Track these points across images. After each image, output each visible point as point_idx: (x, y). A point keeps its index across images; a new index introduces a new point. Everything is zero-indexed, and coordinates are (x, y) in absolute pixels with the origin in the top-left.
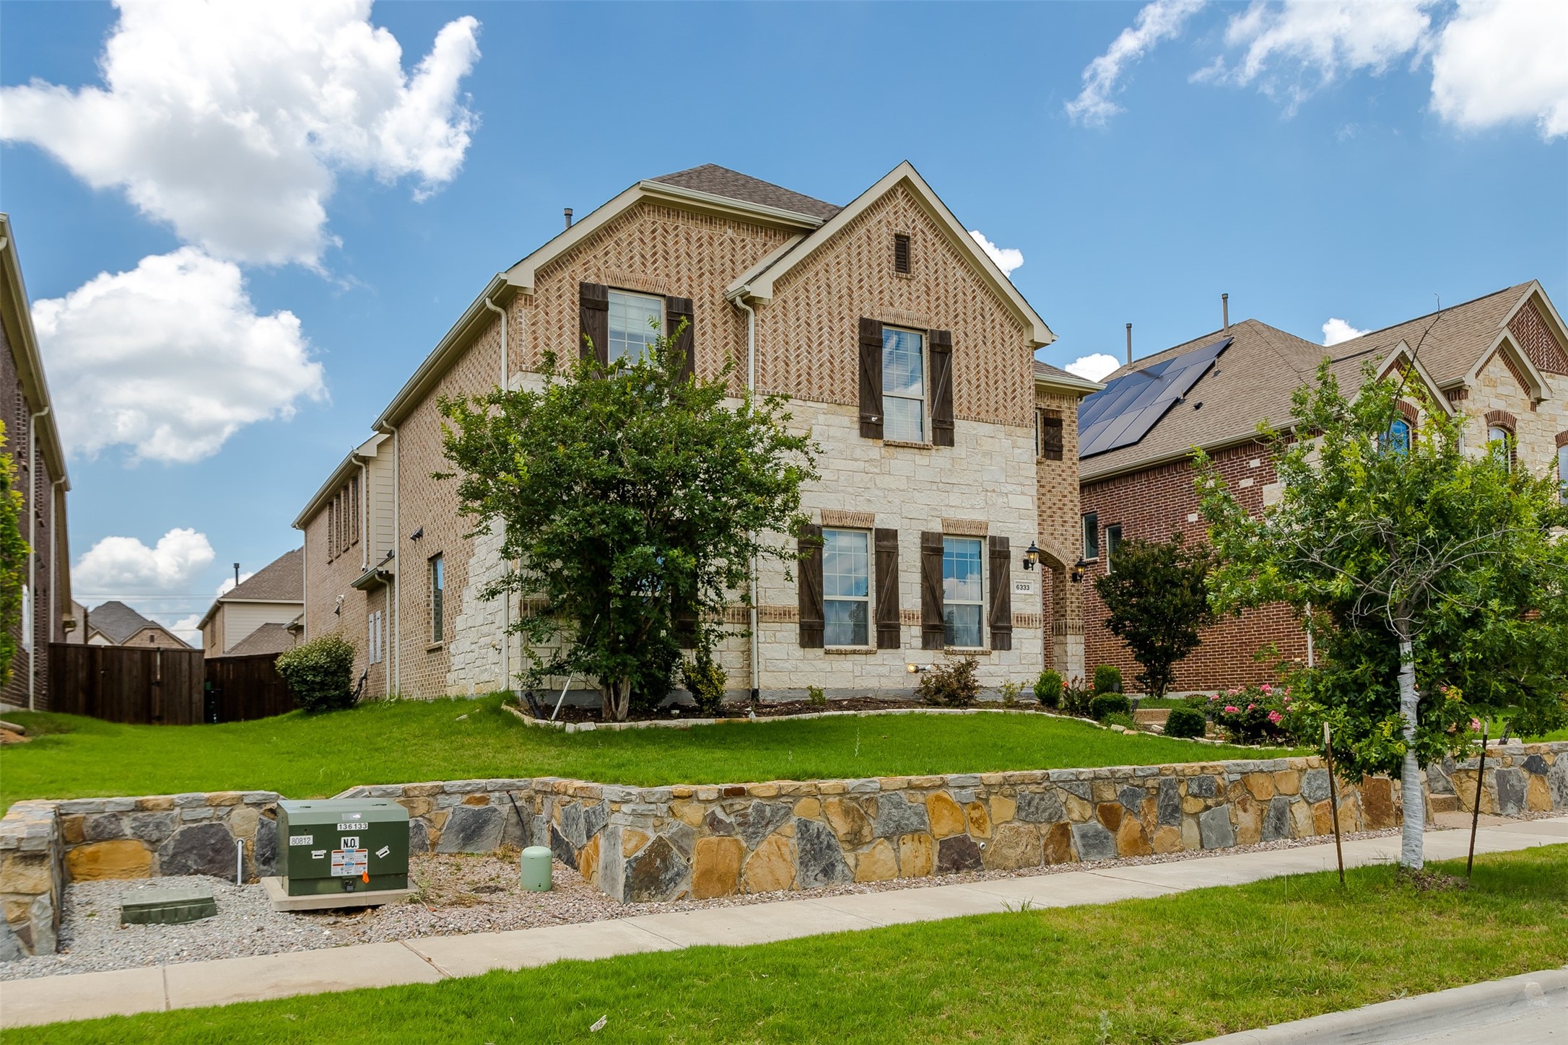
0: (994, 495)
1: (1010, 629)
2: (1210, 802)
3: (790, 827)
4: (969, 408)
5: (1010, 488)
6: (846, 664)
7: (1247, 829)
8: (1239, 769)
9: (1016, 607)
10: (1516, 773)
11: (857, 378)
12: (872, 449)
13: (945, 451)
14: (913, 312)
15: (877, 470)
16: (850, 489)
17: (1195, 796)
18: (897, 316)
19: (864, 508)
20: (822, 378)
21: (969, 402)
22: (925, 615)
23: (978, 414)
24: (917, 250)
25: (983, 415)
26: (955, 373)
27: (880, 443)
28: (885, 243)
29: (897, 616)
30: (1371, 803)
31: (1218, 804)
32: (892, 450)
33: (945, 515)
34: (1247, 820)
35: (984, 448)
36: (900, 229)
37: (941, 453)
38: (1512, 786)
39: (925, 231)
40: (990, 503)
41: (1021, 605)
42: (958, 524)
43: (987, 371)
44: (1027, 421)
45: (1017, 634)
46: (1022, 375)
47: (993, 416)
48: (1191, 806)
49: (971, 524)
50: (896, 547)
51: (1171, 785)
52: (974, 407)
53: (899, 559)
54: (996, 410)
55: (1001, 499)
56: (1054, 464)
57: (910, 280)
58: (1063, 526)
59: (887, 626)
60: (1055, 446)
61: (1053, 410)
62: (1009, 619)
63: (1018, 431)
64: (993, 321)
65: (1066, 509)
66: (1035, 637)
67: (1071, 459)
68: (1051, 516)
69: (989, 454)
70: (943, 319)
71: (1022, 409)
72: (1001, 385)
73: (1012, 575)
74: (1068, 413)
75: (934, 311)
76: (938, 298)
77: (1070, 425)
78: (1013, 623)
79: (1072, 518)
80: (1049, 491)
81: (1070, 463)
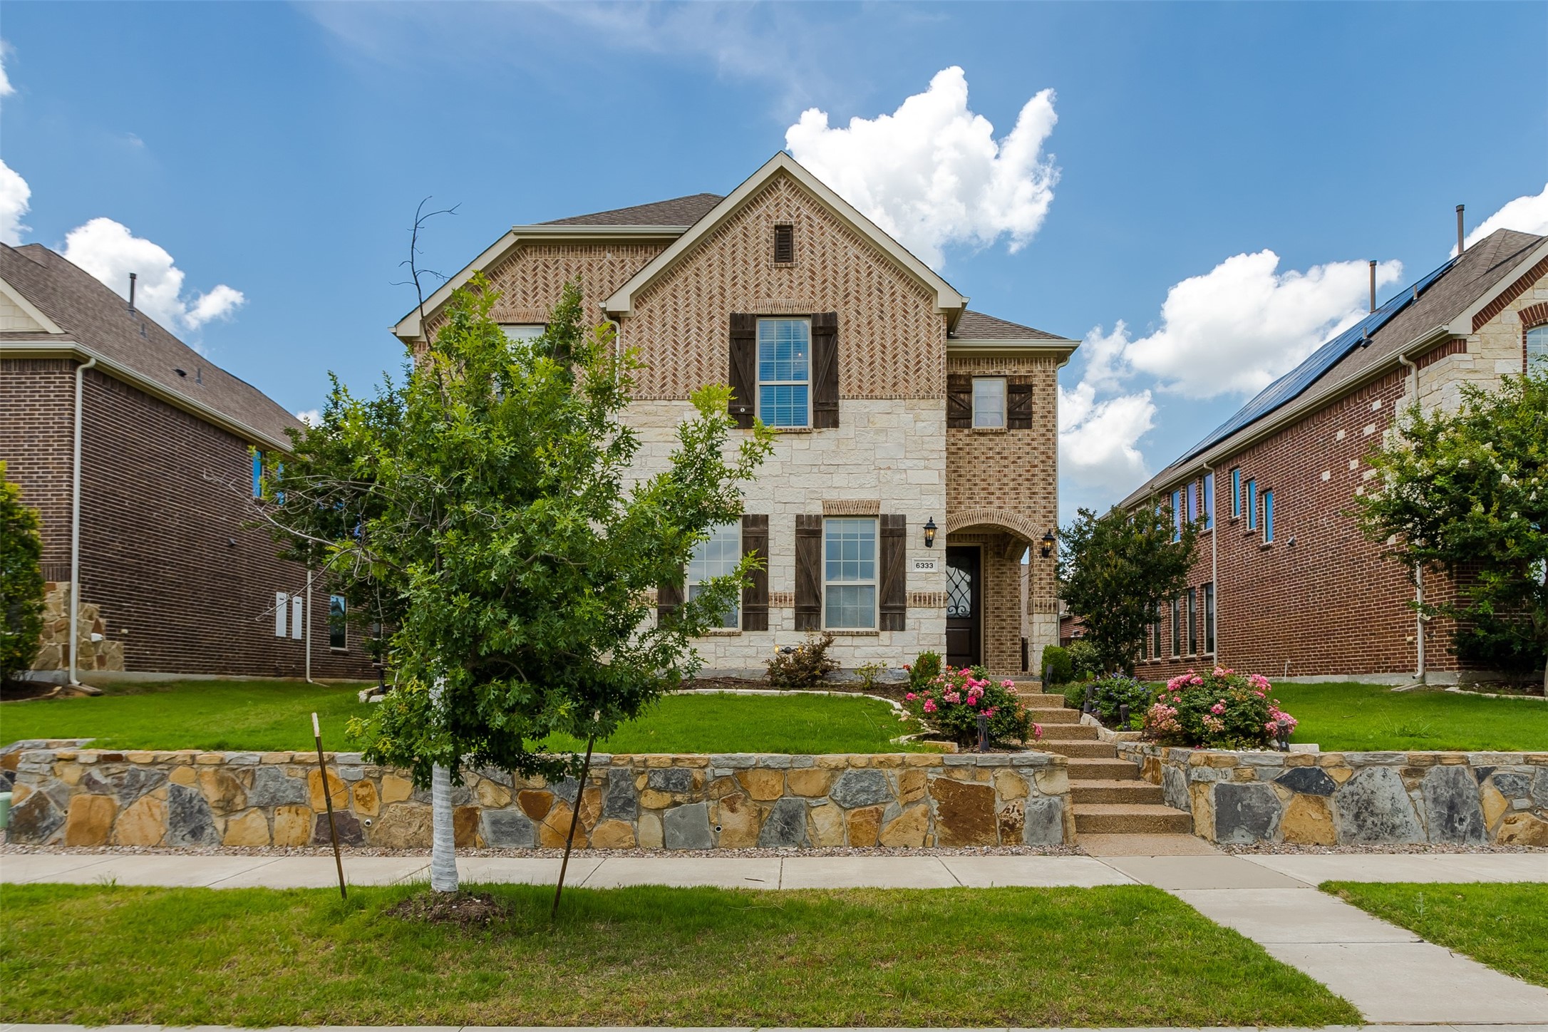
0: (889, 472)
1: (904, 608)
2: (679, 798)
3: (163, 792)
4: (859, 387)
5: (909, 463)
7: (735, 831)
8: (734, 763)
9: (912, 586)
11: (727, 372)
12: (742, 439)
13: (829, 433)
14: (794, 300)
17: (659, 790)
18: (775, 305)
20: (689, 377)
21: (860, 381)
22: (799, 597)
23: (872, 391)
24: (801, 238)
25: (877, 393)
26: (842, 352)
28: (764, 236)
29: (766, 598)
30: (955, 814)
31: (691, 801)
33: (827, 496)
34: (736, 821)
35: (878, 425)
36: (783, 219)
37: (823, 436)
38: (1249, 806)
39: (812, 216)
40: (883, 480)
41: (920, 584)
42: (842, 504)
43: (884, 347)
44: (934, 393)
45: (912, 614)
46: (929, 345)
47: (894, 392)
48: (651, 800)
49: (857, 504)
50: (766, 532)
51: (623, 776)
52: (866, 385)
53: (771, 543)
54: (895, 384)
55: (898, 476)
56: (1021, 433)
57: (791, 268)
58: (1030, 498)
59: (753, 609)
60: (1022, 413)
61: (1020, 376)
62: (903, 599)
63: (923, 403)
64: (893, 294)
65: (1036, 480)
66: (939, 617)
67: (1045, 426)
68: (1015, 489)
69: (884, 431)
70: (830, 301)
71: (929, 380)
72: (901, 359)
73: (908, 553)
74: (1042, 376)
75: (819, 295)
76: (825, 281)
77: (1044, 390)
78: (909, 602)
79: (1045, 489)
80: (1013, 462)
81: (1043, 430)
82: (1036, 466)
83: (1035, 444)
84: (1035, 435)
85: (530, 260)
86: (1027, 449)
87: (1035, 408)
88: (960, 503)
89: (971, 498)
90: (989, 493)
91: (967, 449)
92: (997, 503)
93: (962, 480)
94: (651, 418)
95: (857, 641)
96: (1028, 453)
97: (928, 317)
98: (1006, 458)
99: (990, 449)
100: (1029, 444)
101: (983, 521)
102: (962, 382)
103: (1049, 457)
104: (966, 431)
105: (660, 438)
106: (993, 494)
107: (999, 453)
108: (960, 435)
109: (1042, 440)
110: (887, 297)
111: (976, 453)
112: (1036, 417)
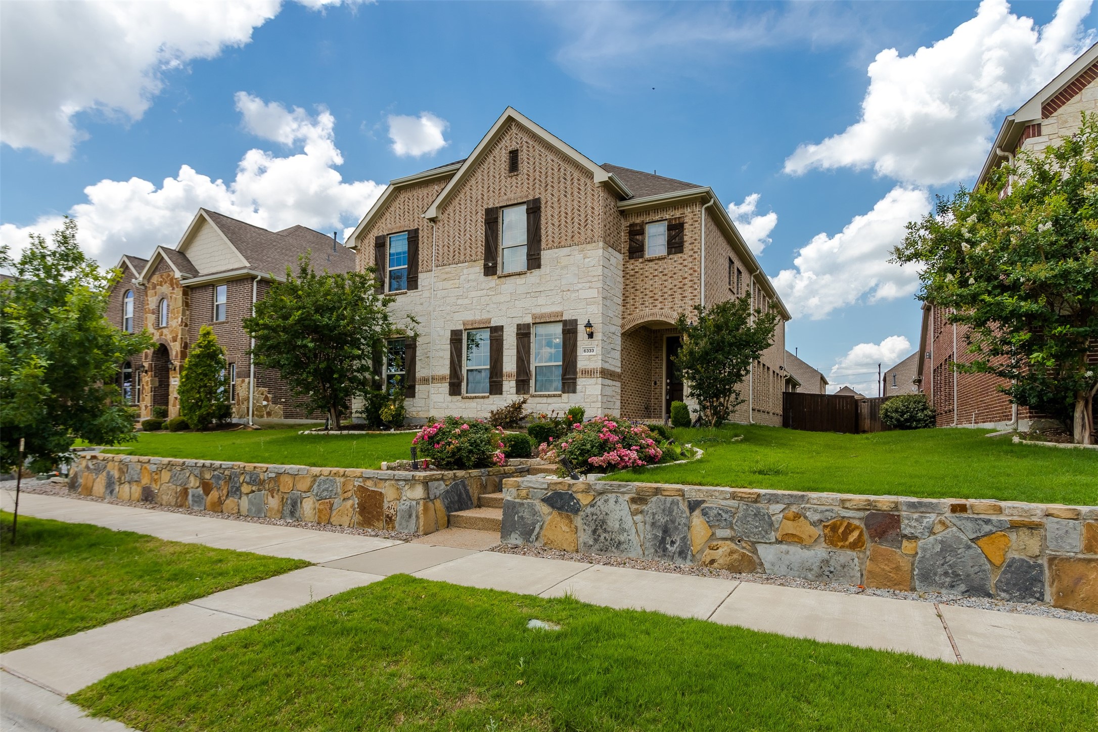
0: (568, 293)
1: (575, 379)
2: (254, 488)
3: (104, 473)
4: (553, 241)
5: (580, 286)
6: (473, 404)
7: (273, 509)
8: (276, 470)
9: (581, 364)
10: (531, 506)
11: (484, 244)
12: (492, 281)
13: (536, 272)
14: (519, 194)
15: (493, 293)
16: (478, 307)
17: (248, 483)
18: (508, 200)
19: (485, 316)
20: (466, 250)
21: (553, 237)
22: (518, 374)
23: (560, 243)
24: (523, 156)
25: (562, 244)
26: (543, 221)
27: (496, 277)
28: (504, 159)
29: (501, 375)
30: (365, 508)
31: (259, 490)
32: (503, 279)
33: (534, 312)
34: (273, 503)
35: (563, 264)
36: (514, 146)
37: (533, 274)
38: (522, 518)
39: (529, 141)
40: (565, 298)
41: (586, 363)
42: (542, 316)
43: (567, 214)
44: (596, 238)
45: (581, 382)
46: (593, 208)
47: (572, 242)
48: (245, 489)
49: (550, 315)
50: (502, 336)
51: (238, 475)
52: (556, 240)
53: (505, 342)
54: (573, 237)
55: (574, 295)
56: (676, 257)
57: (517, 175)
58: (682, 300)
59: (495, 382)
60: (676, 243)
61: (675, 218)
62: (575, 373)
63: (589, 246)
64: (572, 179)
65: (686, 287)
66: (596, 384)
67: (692, 249)
68: (671, 295)
69: (566, 267)
70: (537, 191)
71: (592, 231)
72: (576, 220)
73: (579, 343)
74: (691, 215)
75: (531, 188)
76: (535, 179)
77: (692, 225)
78: (579, 375)
79: (692, 293)
80: (671, 277)
81: (691, 253)
82: (686, 278)
83: (685, 263)
84: (685, 257)
85: (403, 196)
86: (680, 267)
87: (686, 238)
88: (636, 308)
89: (643, 304)
90: (655, 300)
91: (641, 272)
92: (659, 306)
93: (638, 293)
94: (449, 275)
95: (550, 400)
96: (681, 270)
97: (593, 190)
98: (666, 275)
99: (656, 270)
100: (681, 264)
101: (650, 319)
102: (638, 228)
103: (695, 271)
104: (641, 260)
105: (452, 286)
106: (657, 300)
107: (661, 272)
108: (637, 263)
109: (690, 259)
110: (569, 183)
111: (647, 274)
112: (686, 245)
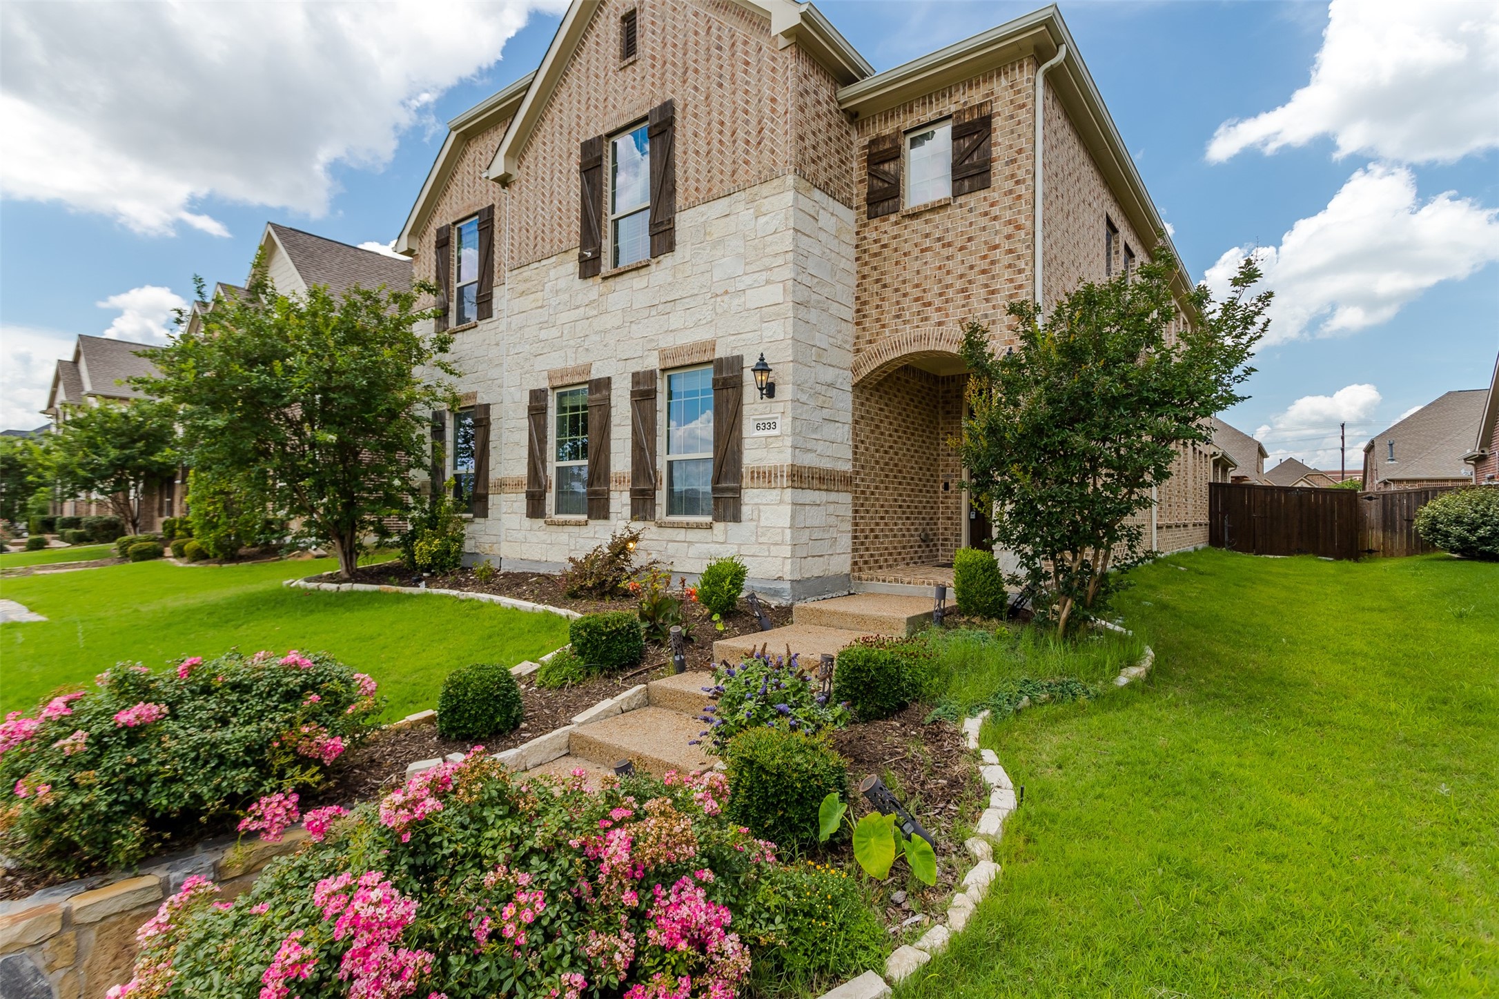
0: (726, 298)
1: (738, 490)
4: (697, 189)
5: (748, 280)
6: (564, 536)
9: (752, 457)
11: (580, 216)
12: (594, 287)
13: (667, 260)
14: (636, 101)
15: (595, 313)
16: (572, 343)
18: (620, 117)
19: (582, 360)
20: (553, 231)
21: (698, 180)
22: (636, 477)
23: (710, 190)
24: (644, 20)
25: (716, 191)
26: (679, 148)
27: (598, 279)
28: (613, 35)
29: (607, 481)
32: (611, 282)
33: (663, 345)
35: (715, 236)
37: (662, 265)
40: (719, 310)
41: (760, 453)
42: (677, 352)
43: (722, 123)
44: (779, 170)
45: (752, 497)
46: (773, 100)
47: (734, 184)
49: (691, 350)
50: (609, 398)
52: (703, 185)
53: (613, 411)
54: (734, 172)
55: (736, 302)
56: (972, 200)
57: (635, 62)
58: (987, 300)
59: (595, 493)
60: (973, 166)
61: (971, 108)
62: (738, 476)
63: (766, 189)
64: (733, 45)
65: (997, 269)
66: (781, 502)
67: (1013, 176)
68: (963, 291)
69: (720, 242)
70: (669, 86)
71: (773, 152)
72: (740, 134)
73: (746, 410)
74: (1008, 95)
75: (658, 83)
76: (665, 63)
77: (1012, 117)
78: (746, 481)
79: (1011, 281)
80: (961, 249)
81: (1010, 184)
82: (996, 247)
83: (995, 211)
84: (996, 195)
86: (984, 221)
87: (996, 152)
88: (883, 326)
89: (898, 317)
90: (925, 305)
91: (894, 244)
92: (935, 317)
93: (888, 292)
94: (528, 285)
95: (693, 535)
96: (984, 229)
97: (774, 59)
98: (949, 245)
99: (927, 236)
100: (986, 214)
101: (915, 348)
102: (888, 145)
103: (1018, 228)
104: (893, 218)
105: (534, 305)
106: (929, 304)
107: (939, 239)
108: (886, 226)
109: (1008, 201)
110: (726, 54)
111: (907, 247)
112: (998, 168)
